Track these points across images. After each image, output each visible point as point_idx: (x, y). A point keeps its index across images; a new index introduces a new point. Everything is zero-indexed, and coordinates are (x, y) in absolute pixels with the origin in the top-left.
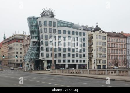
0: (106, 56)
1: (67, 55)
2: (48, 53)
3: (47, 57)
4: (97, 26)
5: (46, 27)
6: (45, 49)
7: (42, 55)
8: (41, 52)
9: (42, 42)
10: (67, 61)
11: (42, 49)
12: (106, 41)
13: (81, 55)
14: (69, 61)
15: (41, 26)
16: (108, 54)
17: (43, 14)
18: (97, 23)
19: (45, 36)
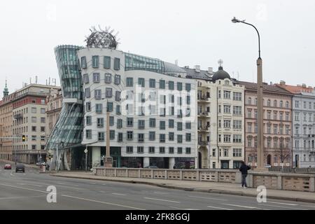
0: (243, 140)
1: (146, 137)
2: (101, 130)
3: (100, 139)
4: (221, 68)
5: (97, 71)
6: (94, 120)
7: (87, 134)
8: (86, 128)
9: (89, 104)
10: (146, 150)
11: (89, 122)
12: (241, 104)
13: (180, 137)
14: (152, 150)
15: (86, 68)
16: (247, 135)
17: (92, 41)
18: (220, 62)
19: (96, 91)
